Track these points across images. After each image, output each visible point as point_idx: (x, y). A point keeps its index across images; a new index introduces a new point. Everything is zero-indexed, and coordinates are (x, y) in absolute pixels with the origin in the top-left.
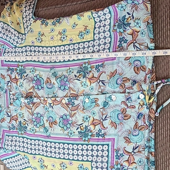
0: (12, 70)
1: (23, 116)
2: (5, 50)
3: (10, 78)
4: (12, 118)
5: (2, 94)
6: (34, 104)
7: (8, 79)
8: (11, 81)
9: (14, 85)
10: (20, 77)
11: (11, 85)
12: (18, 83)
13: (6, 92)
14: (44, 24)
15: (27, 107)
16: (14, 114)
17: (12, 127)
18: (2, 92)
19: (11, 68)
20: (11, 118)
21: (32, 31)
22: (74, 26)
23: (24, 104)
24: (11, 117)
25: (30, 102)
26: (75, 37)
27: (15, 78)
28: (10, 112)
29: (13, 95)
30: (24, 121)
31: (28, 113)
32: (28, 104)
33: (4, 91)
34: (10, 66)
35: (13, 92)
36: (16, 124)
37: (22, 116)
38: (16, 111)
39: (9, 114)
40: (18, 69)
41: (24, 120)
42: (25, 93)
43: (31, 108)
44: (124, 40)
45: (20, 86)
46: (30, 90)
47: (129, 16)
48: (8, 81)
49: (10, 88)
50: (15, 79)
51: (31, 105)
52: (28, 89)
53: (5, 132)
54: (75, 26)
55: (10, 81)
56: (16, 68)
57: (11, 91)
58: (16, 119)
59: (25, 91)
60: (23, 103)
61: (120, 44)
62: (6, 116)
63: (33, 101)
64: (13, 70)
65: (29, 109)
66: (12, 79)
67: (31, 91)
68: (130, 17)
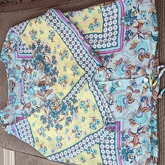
0: (27, 61)
1: (36, 104)
2: (20, 43)
3: (25, 69)
4: (25, 106)
5: (16, 83)
6: (46, 91)
7: (23, 69)
8: (25, 72)
9: (28, 75)
10: (34, 68)
11: (25, 75)
12: (32, 73)
13: (21, 81)
15: (39, 95)
16: (27, 102)
17: (25, 114)
18: (17, 82)
19: (26, 59)
20: (24, 106)
22: (85, 19)
23: (37, 93)
24: (25, 104)
25: (43, 90)
26: (85, 28)
27: (30, 68)
28: (24, 100)
29: (27, 84)
30: (37, 108)
31: (40, 100)
32: (40, 91)
33: (19, 80)
34: (25, 58)
35: (27, 81)
36: (29, 111)
37: (34, 103)
38: (29, 98)
39: (23, 101)
40: (33, 60)
41: (36, 107)
42: (38, 83)
43: (44, 95)
44: (131, 33)
45: (34, 76)
46: (42, 79)
47: (135, 9)
48: (23, 72)
49: (24, 77)
50: (30, 70)
51: (44, 93)
53: (18, 119)
54: (86, 18)
55: (24, 72)
56: (31, 59)
57: (25, 81)
58: (29, 106)
59: (38, 80)
60: (36, 91)
61: (127, 36)
62: (20, 104)
63: (45, 88)
64: (28, 62)
65: (41, 96)
66: (27, 69)
67: (44, 79)
68: (135, 11)
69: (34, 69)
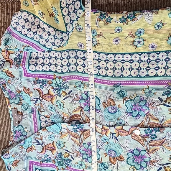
0: (43, 82)
1: (64, 146)
2: (30, 55)
3: (40, 93)
4: (45, 148)
5: (25, 114)
6: (83, 131)
7: (36, 95)
8: (41, 99)
9: (47, 104)
10: (56, 93)
11: (41, 104)
12: (54, 101)
13: (33, 111)
14: (104, 19)
15: (71, 135)
16: (48, 141)
17: (46, 158)
18: (26, 112)
19: (41, 79)
20: (43, 147)
21: (80, 29)
22: (158, 26)
23: (66, 131)
24: (43, 145)
25: (77, 129)
26: (160, 42)
27: (49, 93)
28: (41, 139)
29: (46, 117)
30: (66, 153)
31: (73, 143)
32: (73, 131)
33: (29, 110)
34: (39, 77)
35: (46, 113)
36: (52, 155)
37: (62, 146)
38: (51, 137)
39: (40, 141)
40: (54, 81)
41: (66, 151)
42: (67, 117)
43: (79, 136)
45: (57, 105)
46: (75, 111)
48: (37, 98)
49: (39, 107)
50: (49, 96)
51: (79, 133)
52: (72, 110)
53: (33, 164)
54: (161, 25)
55: (39, 98)
56: (51, 80)
57: (41, 112)
58: (51, 149)
59: (68, 113)
60: (64, 129)
62: (35, 145)
63: (82, 128)
64: (45, 84)
65: (75, 137)
66: (43, 95)
67: (78, 112)
69: (57, 95)
